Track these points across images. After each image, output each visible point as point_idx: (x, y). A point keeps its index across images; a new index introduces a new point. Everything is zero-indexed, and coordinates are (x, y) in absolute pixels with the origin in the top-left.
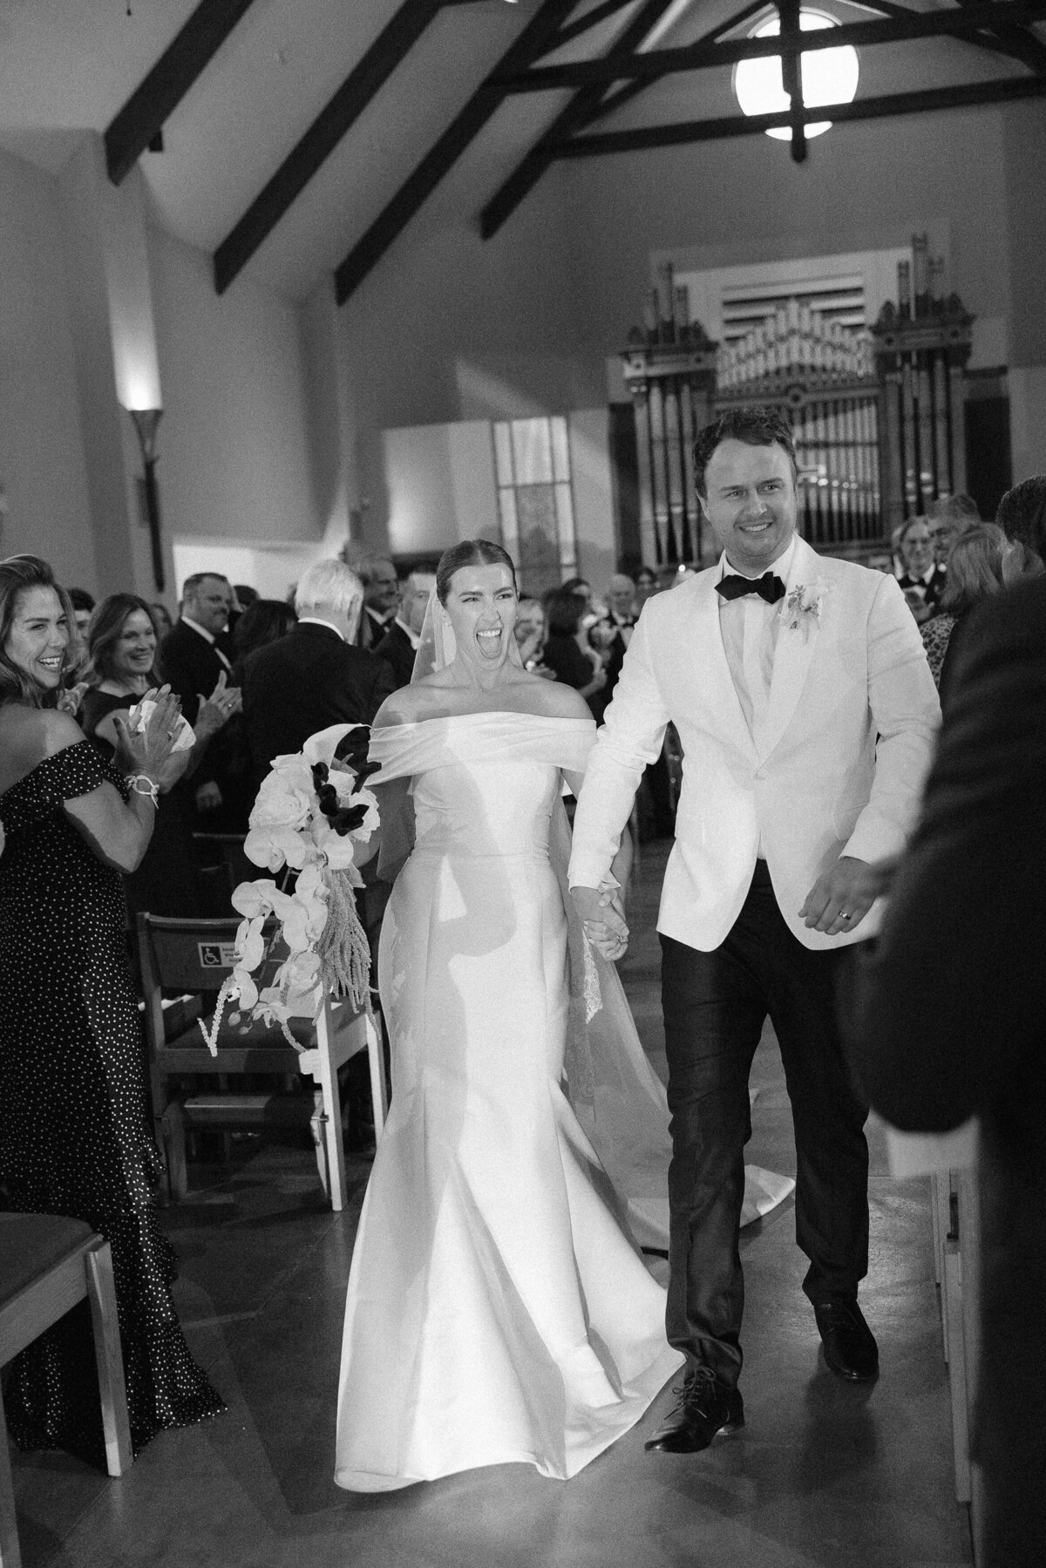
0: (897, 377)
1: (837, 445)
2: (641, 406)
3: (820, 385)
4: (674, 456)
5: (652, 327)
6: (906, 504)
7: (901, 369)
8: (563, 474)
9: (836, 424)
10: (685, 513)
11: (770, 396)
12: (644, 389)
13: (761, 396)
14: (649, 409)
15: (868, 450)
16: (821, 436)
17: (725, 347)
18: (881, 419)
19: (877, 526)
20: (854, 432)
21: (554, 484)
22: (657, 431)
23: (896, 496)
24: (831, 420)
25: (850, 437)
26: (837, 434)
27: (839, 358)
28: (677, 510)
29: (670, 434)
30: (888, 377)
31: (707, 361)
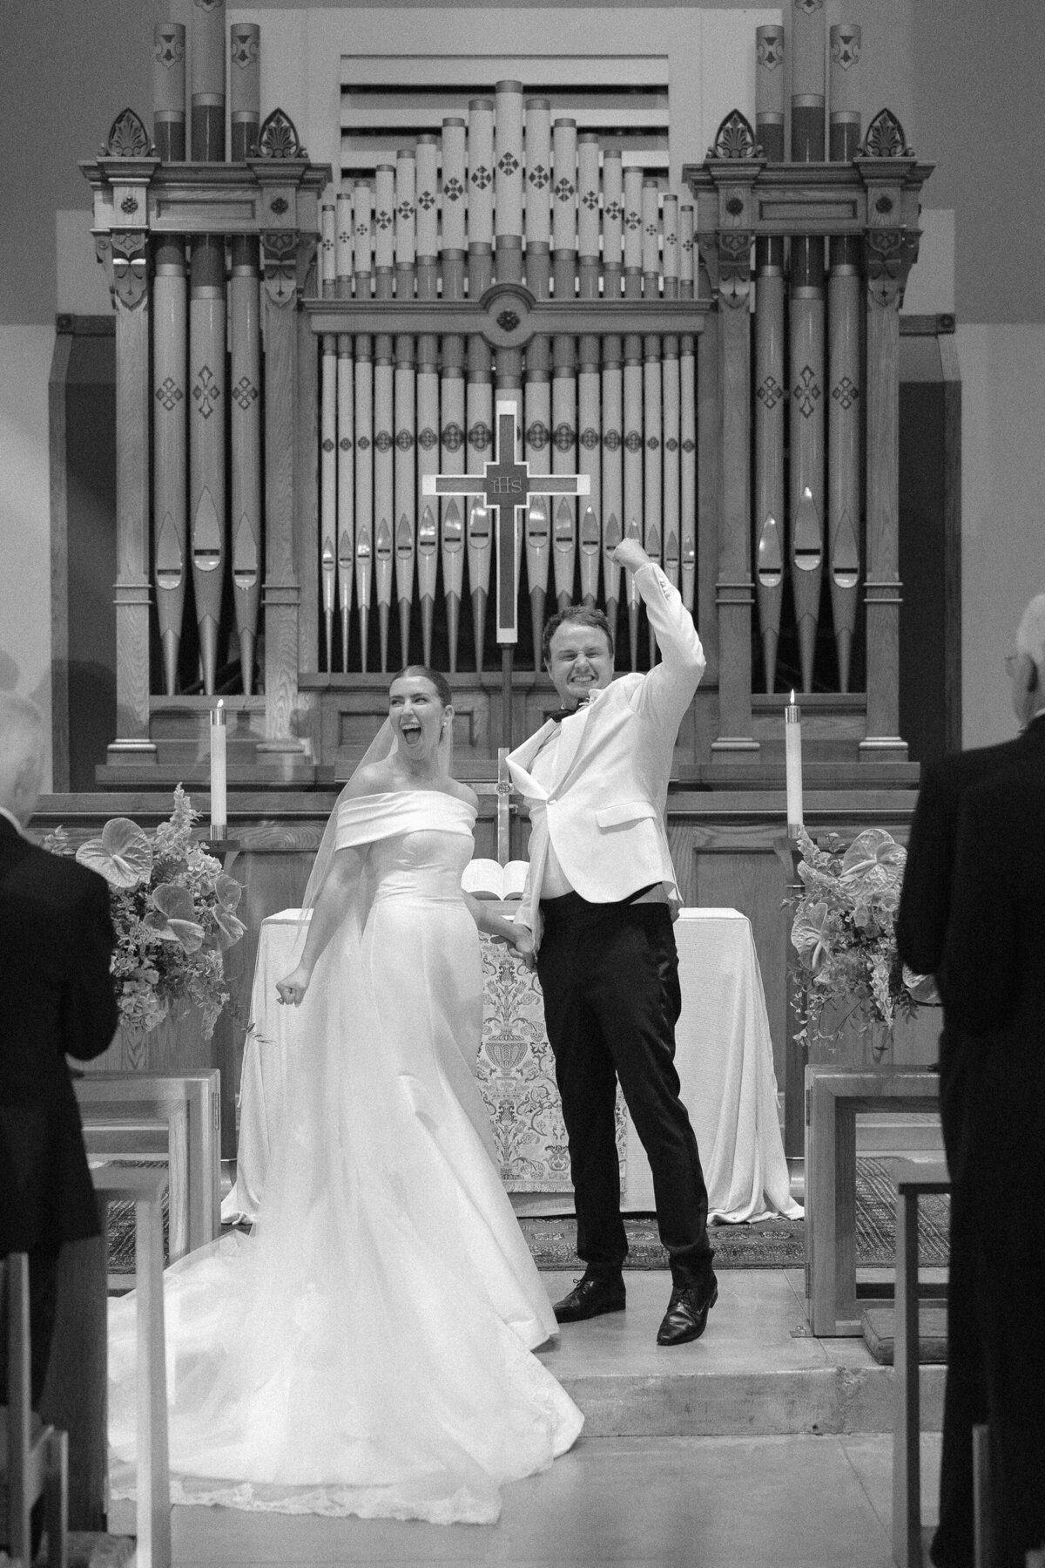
0: (744, 290)
1: (601, 440)
3: (564, 298)
4: (207, 433)
5: (169, 117)
6: (756, 591)
7: (755, 274)
10: (227, 574)
11: (450, 311)
12: (141, 260)
13: (431, 311)
14: (152, 312)
16: (564, 416)
17: (337, 184)
18: (706, 387)
22: (169, 369)
27: (613, 243)
28: (207, 565)
29: (200, 379)
30: (726, 291)
31: (302, 212)
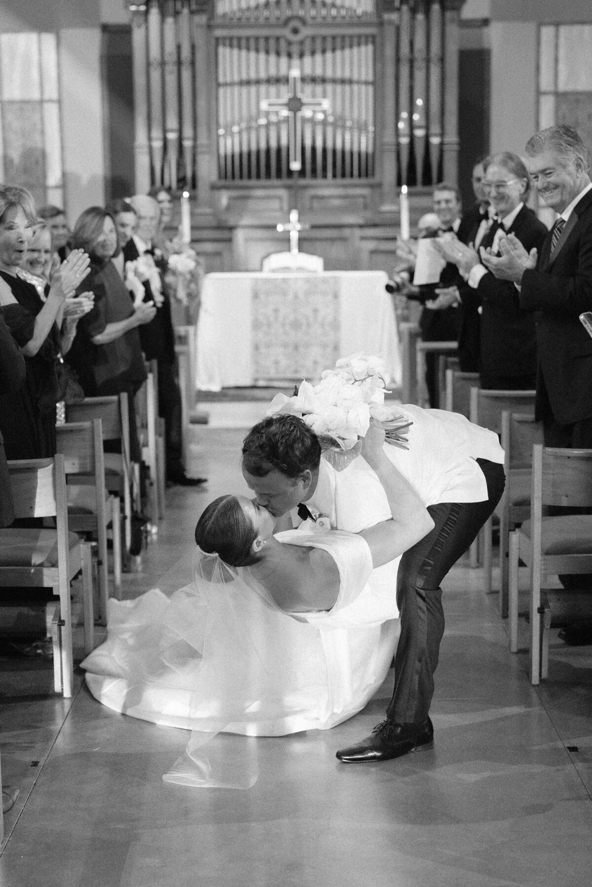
0: (394, 16)
1: (334, 81)
2: (139, 26)
3: (319, 20)
4: (171, 80)
6: (398, 145)
7: (399, 9)
8: (51, 92)
9: (334, 59)
10: (180, 139)
11: (271, 26)
12: (143, 8)
13: (263, 26)
14: (147, 29)
15: (363, 88)
18: (378, 58)
19: (370, 168)
20: (351, 70)
21: (41, 102)
22: (155, 52)
23: (389, 138)
24: (329, 55)
25: (347, 75)
26: (334, 71)
28: (172, 136)
29: (167, 58)
30: (386, 16)
